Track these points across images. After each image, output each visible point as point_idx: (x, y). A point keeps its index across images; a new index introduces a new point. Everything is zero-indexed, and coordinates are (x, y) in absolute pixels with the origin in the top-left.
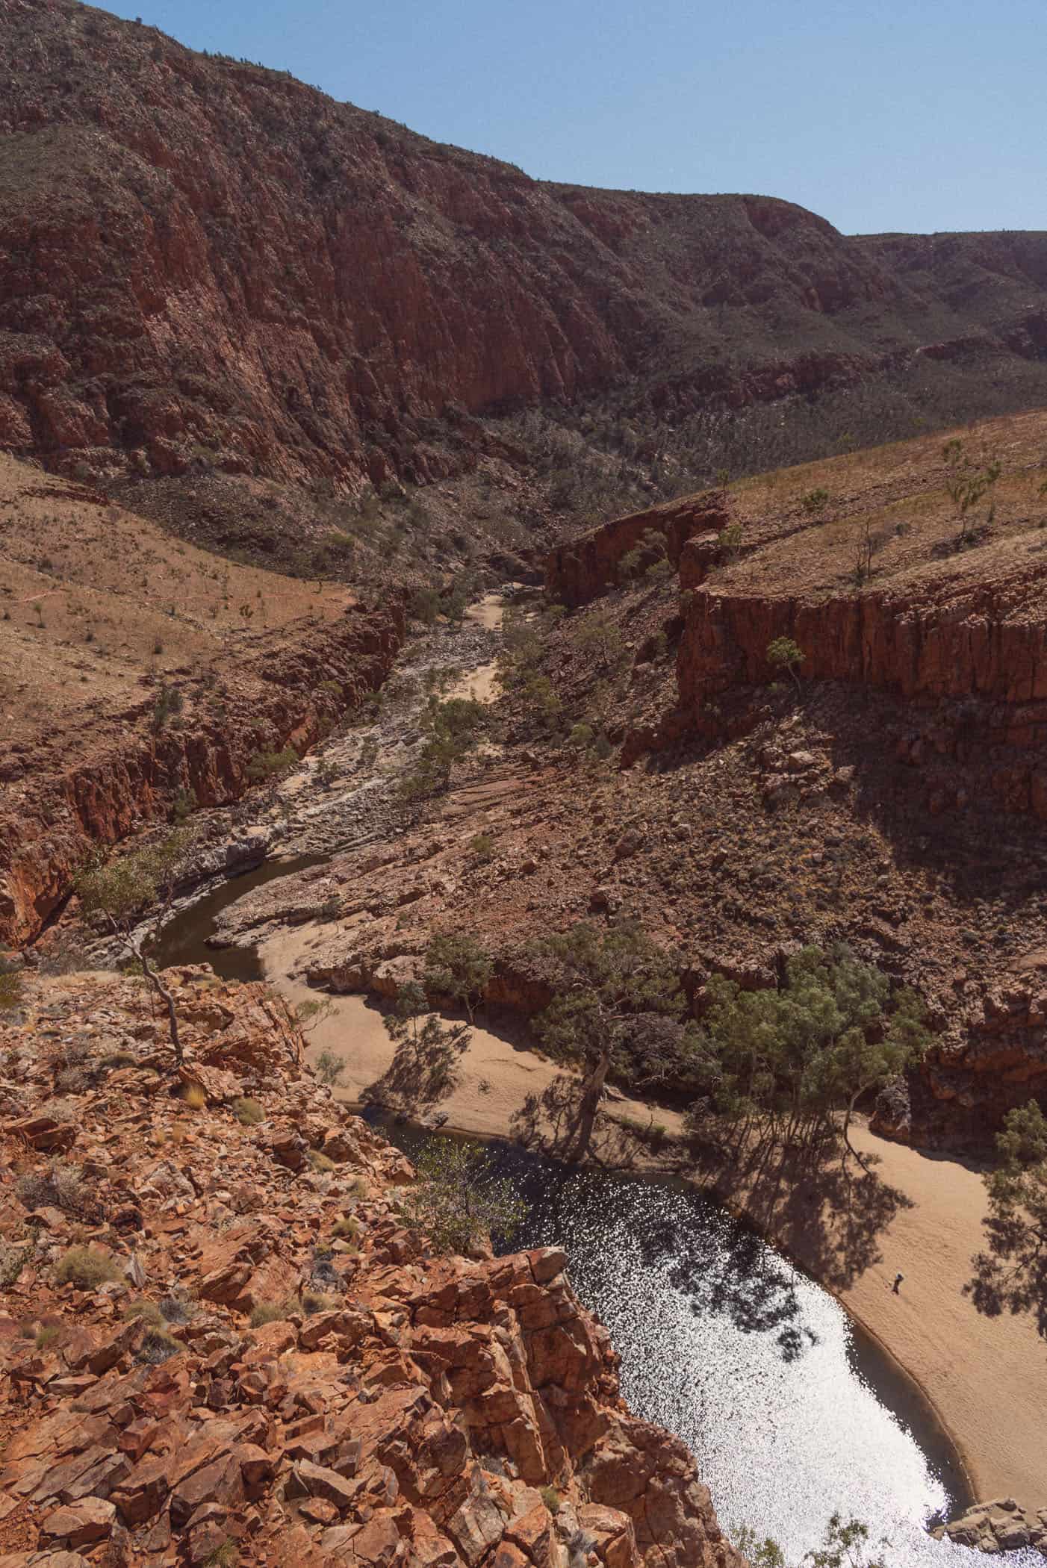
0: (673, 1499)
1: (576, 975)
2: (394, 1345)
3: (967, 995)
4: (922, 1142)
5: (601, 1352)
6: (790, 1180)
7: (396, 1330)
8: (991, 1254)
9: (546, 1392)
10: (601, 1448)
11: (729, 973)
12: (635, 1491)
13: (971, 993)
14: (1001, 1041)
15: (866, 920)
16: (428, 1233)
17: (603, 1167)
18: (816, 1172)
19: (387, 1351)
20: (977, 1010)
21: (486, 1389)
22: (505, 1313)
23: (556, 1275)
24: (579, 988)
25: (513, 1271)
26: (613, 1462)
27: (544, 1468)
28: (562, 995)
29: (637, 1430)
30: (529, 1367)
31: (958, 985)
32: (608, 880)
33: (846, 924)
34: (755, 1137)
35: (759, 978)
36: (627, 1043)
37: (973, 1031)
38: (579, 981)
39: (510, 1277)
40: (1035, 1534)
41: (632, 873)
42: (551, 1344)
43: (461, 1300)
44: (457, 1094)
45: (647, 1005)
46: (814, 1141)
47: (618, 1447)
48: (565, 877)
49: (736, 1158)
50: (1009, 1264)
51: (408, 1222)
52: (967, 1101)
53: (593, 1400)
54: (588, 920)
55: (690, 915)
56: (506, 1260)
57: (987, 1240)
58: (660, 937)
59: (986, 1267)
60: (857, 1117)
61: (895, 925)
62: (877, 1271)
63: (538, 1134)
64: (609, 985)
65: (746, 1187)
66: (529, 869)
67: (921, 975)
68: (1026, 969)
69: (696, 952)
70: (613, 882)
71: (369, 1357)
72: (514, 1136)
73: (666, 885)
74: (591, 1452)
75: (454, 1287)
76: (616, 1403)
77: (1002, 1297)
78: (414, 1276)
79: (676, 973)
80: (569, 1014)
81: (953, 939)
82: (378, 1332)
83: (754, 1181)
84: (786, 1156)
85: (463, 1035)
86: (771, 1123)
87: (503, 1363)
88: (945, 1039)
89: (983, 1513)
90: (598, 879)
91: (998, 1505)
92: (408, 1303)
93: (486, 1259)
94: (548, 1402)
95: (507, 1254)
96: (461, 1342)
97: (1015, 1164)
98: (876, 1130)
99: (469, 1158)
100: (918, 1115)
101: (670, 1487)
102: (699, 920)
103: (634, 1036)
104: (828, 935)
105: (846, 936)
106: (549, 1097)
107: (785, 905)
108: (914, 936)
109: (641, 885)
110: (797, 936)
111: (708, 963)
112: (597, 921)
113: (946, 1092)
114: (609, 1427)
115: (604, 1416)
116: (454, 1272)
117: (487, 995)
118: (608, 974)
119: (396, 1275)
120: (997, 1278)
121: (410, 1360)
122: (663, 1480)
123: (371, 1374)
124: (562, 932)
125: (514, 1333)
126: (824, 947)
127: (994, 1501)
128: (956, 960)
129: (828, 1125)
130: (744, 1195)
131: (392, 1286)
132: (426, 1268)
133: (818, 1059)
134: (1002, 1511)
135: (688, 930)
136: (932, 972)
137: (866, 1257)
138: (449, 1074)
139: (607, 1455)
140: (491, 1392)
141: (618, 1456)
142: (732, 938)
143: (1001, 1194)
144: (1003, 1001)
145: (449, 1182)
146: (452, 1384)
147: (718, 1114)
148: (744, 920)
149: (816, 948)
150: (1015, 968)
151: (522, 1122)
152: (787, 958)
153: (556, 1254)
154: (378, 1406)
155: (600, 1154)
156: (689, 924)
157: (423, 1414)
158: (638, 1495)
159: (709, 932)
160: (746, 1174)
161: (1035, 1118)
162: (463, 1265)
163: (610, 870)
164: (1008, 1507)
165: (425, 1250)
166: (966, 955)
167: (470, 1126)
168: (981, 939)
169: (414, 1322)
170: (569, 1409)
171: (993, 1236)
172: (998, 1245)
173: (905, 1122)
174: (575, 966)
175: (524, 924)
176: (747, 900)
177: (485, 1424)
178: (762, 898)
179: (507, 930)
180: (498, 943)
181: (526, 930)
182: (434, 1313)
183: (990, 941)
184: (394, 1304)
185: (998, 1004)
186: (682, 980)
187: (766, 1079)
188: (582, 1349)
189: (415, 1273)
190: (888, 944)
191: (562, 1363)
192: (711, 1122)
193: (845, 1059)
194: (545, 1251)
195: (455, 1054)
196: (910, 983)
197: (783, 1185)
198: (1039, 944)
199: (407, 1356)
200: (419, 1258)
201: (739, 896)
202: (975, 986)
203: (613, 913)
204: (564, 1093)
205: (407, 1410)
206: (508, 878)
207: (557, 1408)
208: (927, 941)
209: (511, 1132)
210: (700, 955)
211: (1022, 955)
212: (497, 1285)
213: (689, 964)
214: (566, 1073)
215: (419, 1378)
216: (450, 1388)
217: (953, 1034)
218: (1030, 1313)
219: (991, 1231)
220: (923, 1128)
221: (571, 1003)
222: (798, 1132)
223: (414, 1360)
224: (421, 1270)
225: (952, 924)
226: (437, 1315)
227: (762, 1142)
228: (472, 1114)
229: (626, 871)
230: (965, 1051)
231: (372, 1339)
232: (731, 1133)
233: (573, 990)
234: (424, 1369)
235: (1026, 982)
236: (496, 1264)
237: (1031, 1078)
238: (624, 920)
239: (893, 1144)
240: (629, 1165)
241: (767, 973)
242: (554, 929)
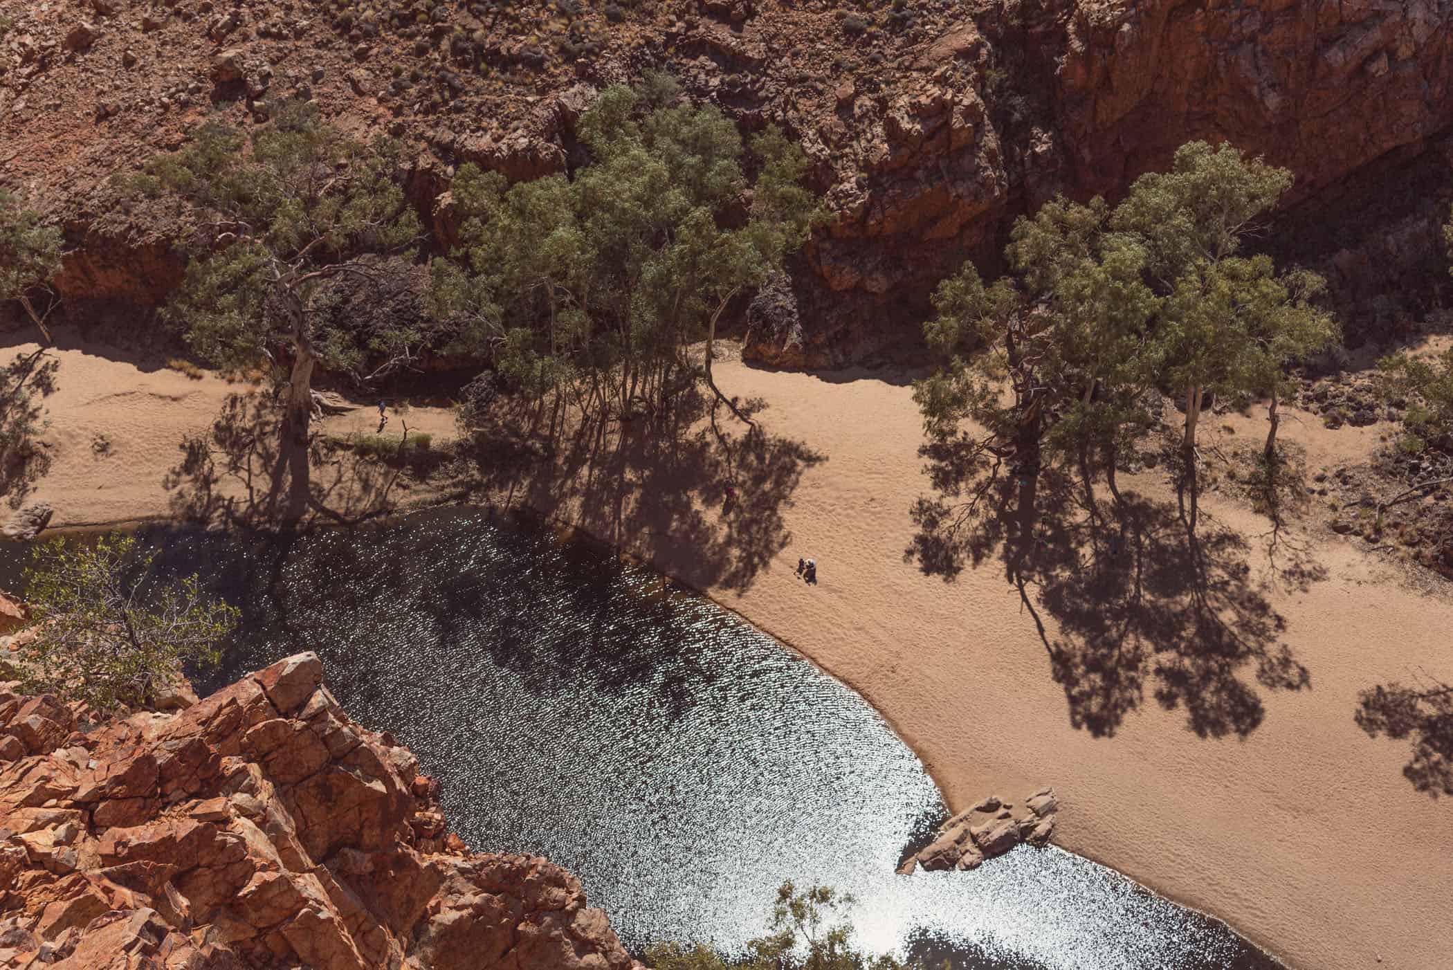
0: (557, 941)
1: (219, 219)
2: (72, 871)
3: (860, 120)
4: (822, 361)
5: (407, 784)
6: (638, 466)
7: (67, 849)
8: (934, 495)
9: (337, 861)
10: (436, 910)
11: (484, 161)
12: (501, 946)
13: (864, 115)
14: (917, 181)
15: (691, 26)
16: (75, 695)
17: (343, 523)
18: (676, 446)
19: (65, 881)
20: (876, 141)
21: (243, 886)
22: (243, 772)
23: (310, 695)
24: (229, 241)
25: (240, 709)
26: (459, 922)
27: (361, 962)
28: (202, 259)
29: (486, 869)
30: (302, 836)
31: (844, 107)
32: (235, 36)
33: (660, 39)
34: (574, 415)
35: (535, 158)
36: (337, 316)
37: (875, 175)
38: (227, 228)
39: (236, 720)
40: (1026, 827)
41: (278, 15)
42: (327, 794)
43: (164, 775)
44: (56, 468)
45: (356, 244)
46: (664, 398)
47: (462, 901)
48: (154, 45)
49: (551, 453)
50: (959, 502)
51: (37, 687)
52: (878, 284)
53: (411, 851)
54: (216, 117)
55: (398, 73)
56: (223, 697)
57: (927, 477)
58: (353, 121)
59: (928, 514)
60: (723, 346)
61: (737, 26)
62: (782, 561)
63: (219, 498)
64: (280, 224)
65: (574, 492)
66: (81, 42)
67: (786, 102)
68: (940, 61)
69: (419, 137)
70: (245, 38)
71: (36, 899)
72: (180, 511)
73: (344, 27)
74: (425, 919)
75: (148, 759)
76: (445, 845)
77: (955, 548)
78: (72, 763)
79: (395, 179)
80: (225, 288)
81: (829, 33)
82: (37, 860)
83: (584, 480)
84: (626, 431)
85: (39, 366)
86: (595, 388)
87: (259, 843)
88: (836, 197)
89: (961, 825)
90: (217, 36)
91: (978, 809)
92: (77, 804)
93: (187, 705)
94: (344, 875)
95: (224, 685)
96: (183, 834)
97: (957, 360)
98: (753, 360)
99: (113, 560)
100: (809, 323)
101: (549, 926)
102: (415, 78)
103: (346, 301)
104: (635, 63)
105: (664, 60)
106: (225, 434)
107: (556, 26)
108: (768, 40)
109: (299, 34)
110: (587, 76)
111: (447, 152)
112: (232, 115)
113: (847, 277)
114: (444, 879)
115: (433, 866)
116: (140, 738)
117: (64, 288)
118: (276, 203)
119: (42, 770)
120: (947, 523)
121: (107, 882)
122: (537, 921)
123: (47, 922)
124: (173, 147)
125: (265, 794)
126: (631, 84)
127: (973, 806)
128: (837, 67)
129: (681, 370)
130: (575, 503)
131: (41, 787)
132: (90, 746)
133: (650, 271)
134: (983, 815)
135: (398, 100)
136: (803, 94)
137: (768, 543)
138: (33, 439)
139: (448, 916)
140: (251, 887)
141: (465, 912)
142: (478, 100)
143: (937, 407)
144: (913, 118)
145: (90, 606)
146: (184, 895)
147: (510, 393)
148: (491, 64)
149: (621, 89)
150: (924, 62)
151: (187, 485)
152: (575, 115)
153: (303, 665)
154: (78, 957)
155: (331, 503)
156: (399, 89)
157: (158, 945)
158: (505, 952)
159: (436, 97)
160: (572, 472)
161: (974, 287)
162: (151, 724)
163: (235, 16)
164: (991, 807)
165: (80, 719)
166: (850, 56)
167: (93, 515)
168: (870, 24)
169: (94, 829)
170: (377, 874)
171: (934, 468)
172: (943, 480)
173: (794, 337)
174: (212, 204)
175: (98, 147)
176: (490, 28)
177: (253, 934)
178: (515, 19)
179: (72, 161)
180: (57, 192)
181: (107, 157)
182: (123, 806)
183: (883, 27)
184: (52, 813)
185: (906, 125)
186: (405, 188)
187: (575, 320)
188: (379, 786)
189: (74, 757)
190: (731, 60)
191: (352, 815)
192: (502, 408)
193: (691, 263)
194: (285, 665)
195: (36, 400)
196: (772, 118)
197: (629, 475)
198: (956, 17)
199: (100, 878)
200: (73, 735)
201: (474, 24)
202: (868, 103)
203: (259, 96)
204: (249, 424)
205: (128, 948)
206: (44, 67)
207: (360, 877)
208: (791, 44)
209: (172, 504)
210: (430, 141)
211: (933, 40)
212: (219, 737)
213: (413, 159)
214: (241, 389)
215: (130, 903)
216: (184, 902)
217: (846, 186)
218: (995, 556)
219: (931, 462)
220: (821, 339)
221: (220, 269)
222: (638, 391)
223: (112, 880)
224: (82, 751)
225: (825, 8)
226: (133, 807)
227: (586, 419)
228: (90, 494)
229: (266, 14)
230: (867, 209)
231: (31, 874)
232: (537, 416)
233: (219, 246)
234: (132, 888)
235: (942, 81)
236: (208, 707)
237: (963, 227)
238: (282, 103)
239: (781, 375)
240: (384, 507)
241: (547, 149)
242: (157, 145)
